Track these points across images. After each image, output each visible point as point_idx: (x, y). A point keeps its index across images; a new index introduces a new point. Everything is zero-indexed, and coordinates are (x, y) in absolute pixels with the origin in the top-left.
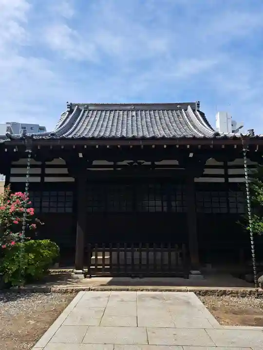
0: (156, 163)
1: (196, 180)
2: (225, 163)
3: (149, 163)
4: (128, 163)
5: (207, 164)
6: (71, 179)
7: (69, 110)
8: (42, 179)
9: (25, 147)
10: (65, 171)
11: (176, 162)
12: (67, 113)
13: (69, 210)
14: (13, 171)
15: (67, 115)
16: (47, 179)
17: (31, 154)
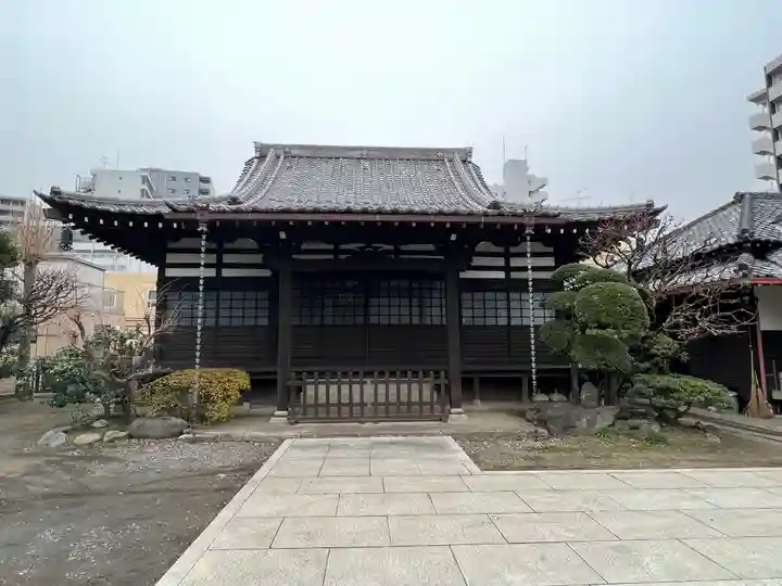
0: (403, 248)
1: (463, 275)
3: (391, 247)
4: (359, 248)
5: (477, 249)
6: (266, 273)
7: (258, 155)
8: (219, 272)
9: (196, 223)
10: (258, 258)
11: (430, 247)
12: (256, 160)
13: (264, 322)
14: (171, 258)
15: (254, 165)
16: (226, 273)
17: (206, 233)
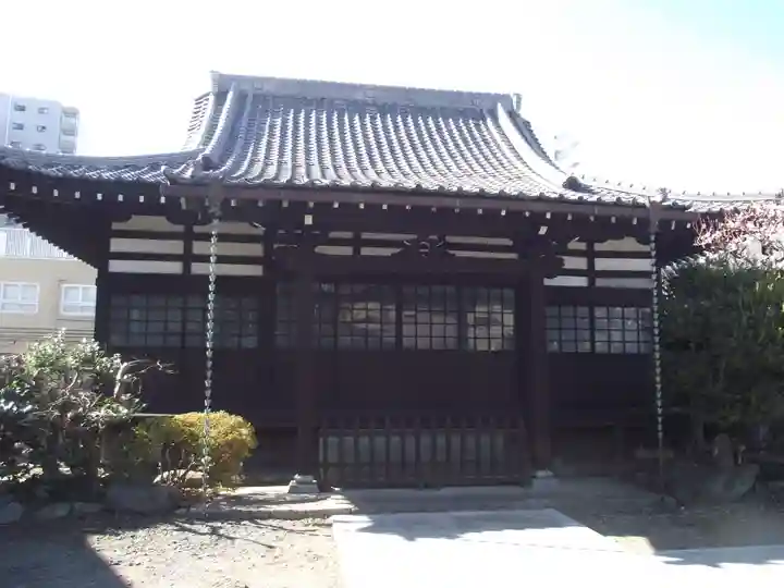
2: (590, 246)
4: (409, 241)
6: (257, 271)
8: (187, 268)
13: (252, 343)
16: (197, 268)
